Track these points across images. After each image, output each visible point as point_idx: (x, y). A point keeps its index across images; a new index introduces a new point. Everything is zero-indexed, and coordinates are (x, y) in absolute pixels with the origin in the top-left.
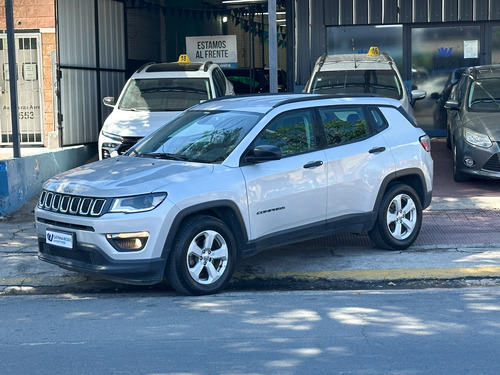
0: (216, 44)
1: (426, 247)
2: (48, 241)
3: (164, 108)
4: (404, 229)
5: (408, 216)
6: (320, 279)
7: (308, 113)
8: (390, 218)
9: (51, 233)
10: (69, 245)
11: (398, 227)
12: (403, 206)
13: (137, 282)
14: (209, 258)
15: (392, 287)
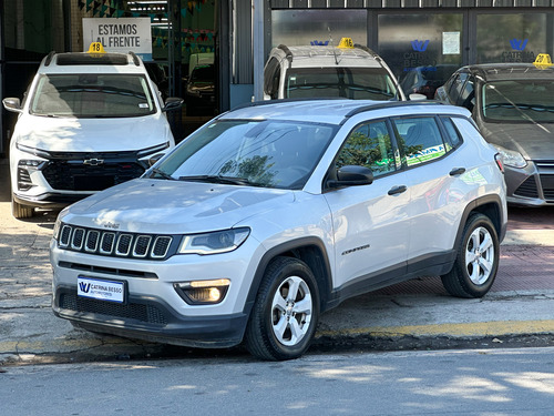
0: (123, 29)
1: (505, 294)
2: (80, 293)
3: (91, 113)
4: (482, 271)
5: (484, 255)
6: (406, 336)
7: (383, 124)
8: (469, 257)
9: (86, 281)
10: (119, 297)
11: (476, 269)
12: (481, 242)
13: (209, 344)
14: (293, 314)
15: (498, 345)
